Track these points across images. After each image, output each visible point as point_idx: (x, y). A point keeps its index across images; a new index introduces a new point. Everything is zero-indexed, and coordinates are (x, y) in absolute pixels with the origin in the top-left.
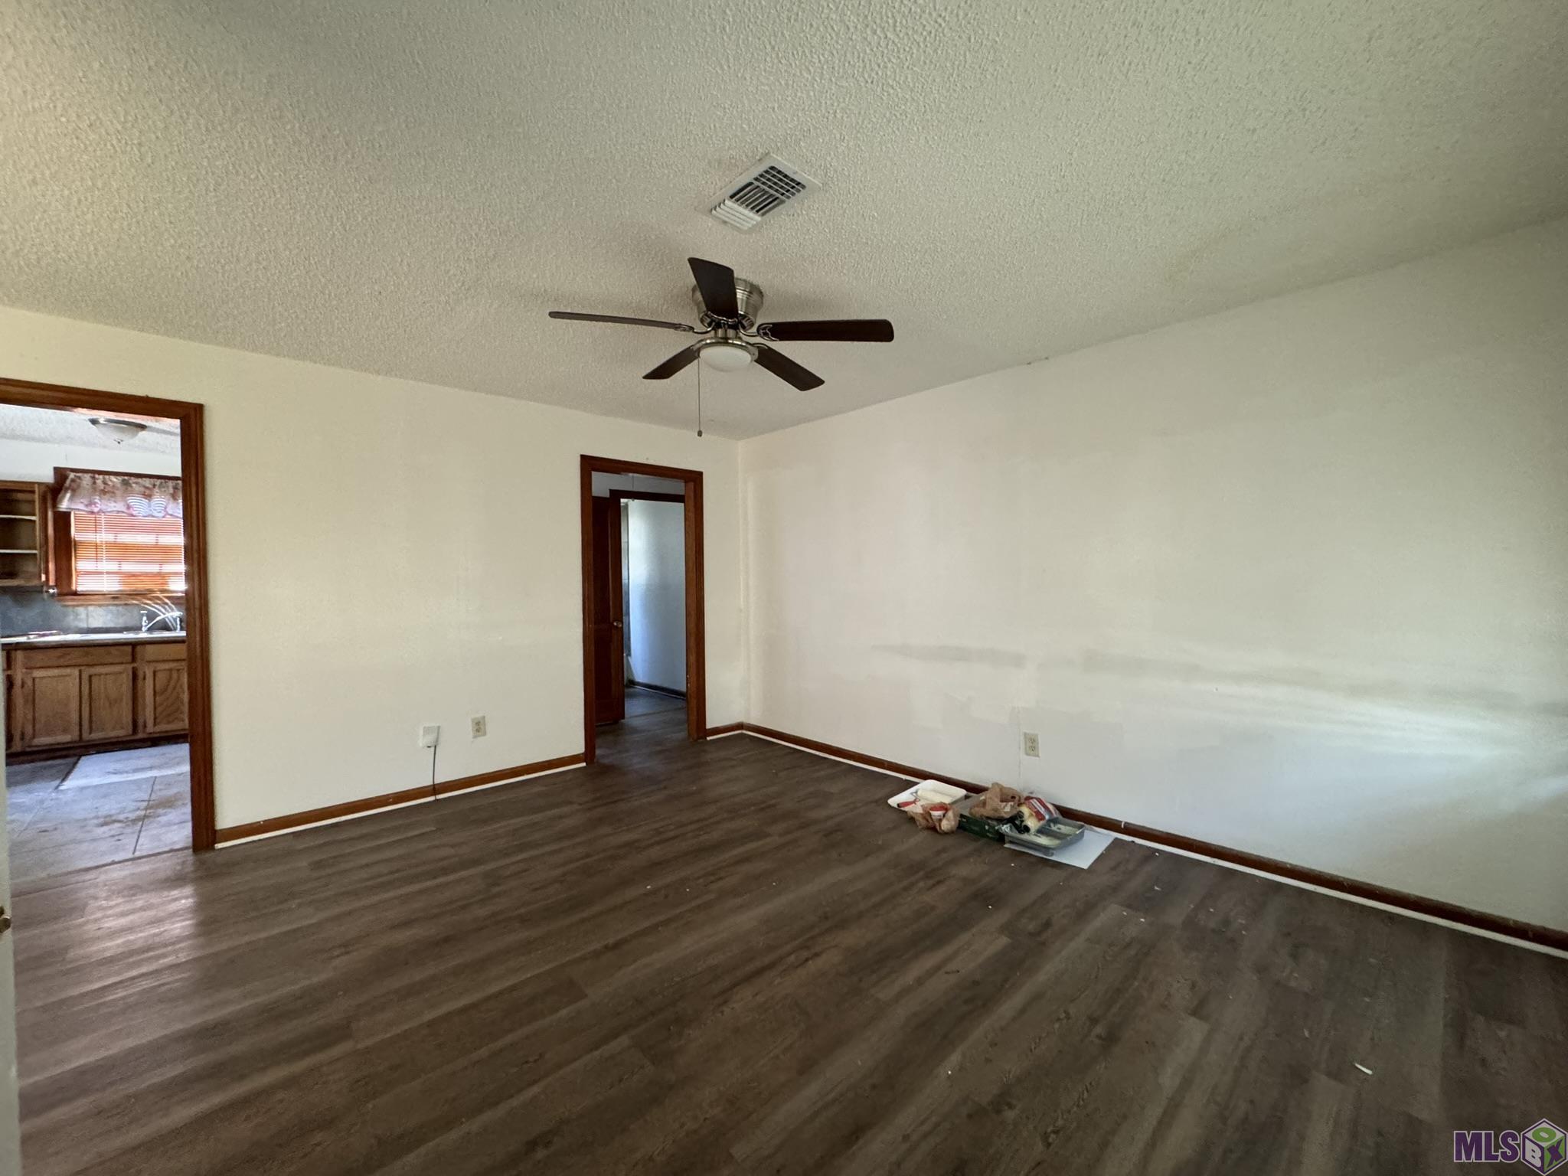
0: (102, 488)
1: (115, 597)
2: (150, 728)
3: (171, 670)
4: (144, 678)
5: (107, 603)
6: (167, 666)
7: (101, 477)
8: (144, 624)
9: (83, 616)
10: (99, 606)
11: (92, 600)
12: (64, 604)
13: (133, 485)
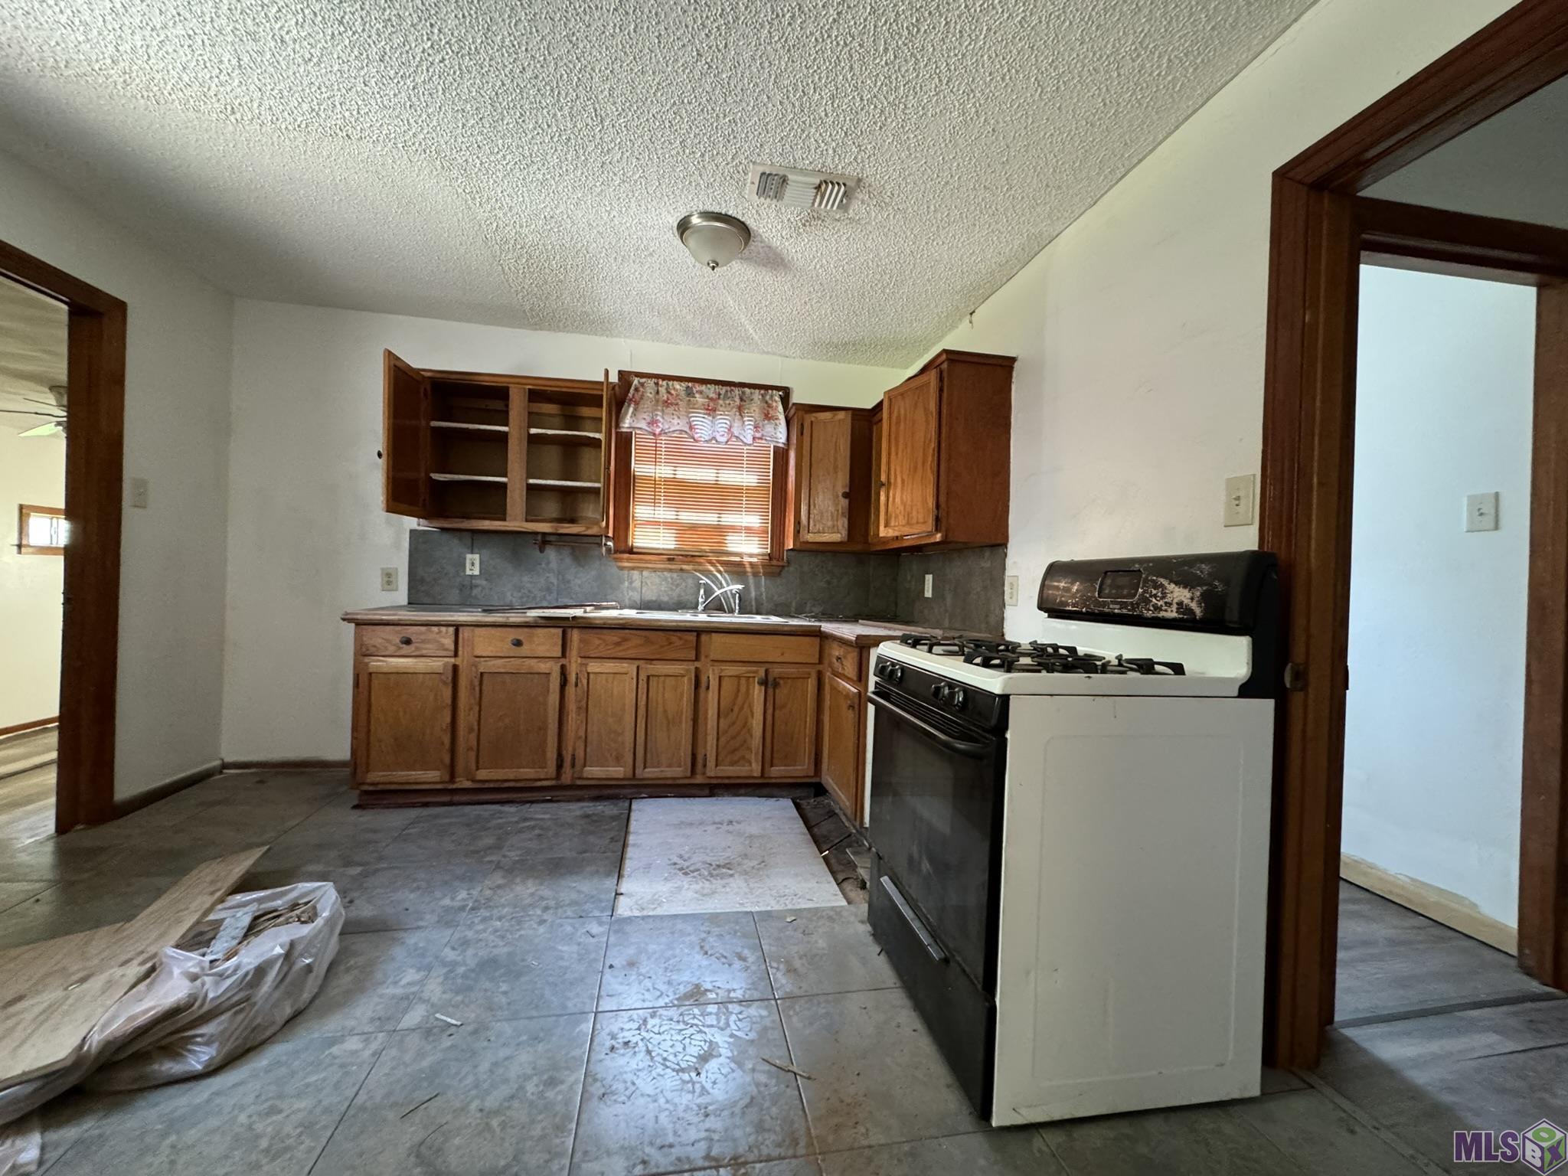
0: (665, 398)
1: (671, 558)
2: (711, 771)
3: (738, 677)
4: (708, 688)
5: (662, 566)
6: (731, 670)
7: (665, 383)
8: (701, 600)
9: (637, 584)
10: (655, 570)
11: (647, 562)
12: (620, 564)
13: (697, 395)
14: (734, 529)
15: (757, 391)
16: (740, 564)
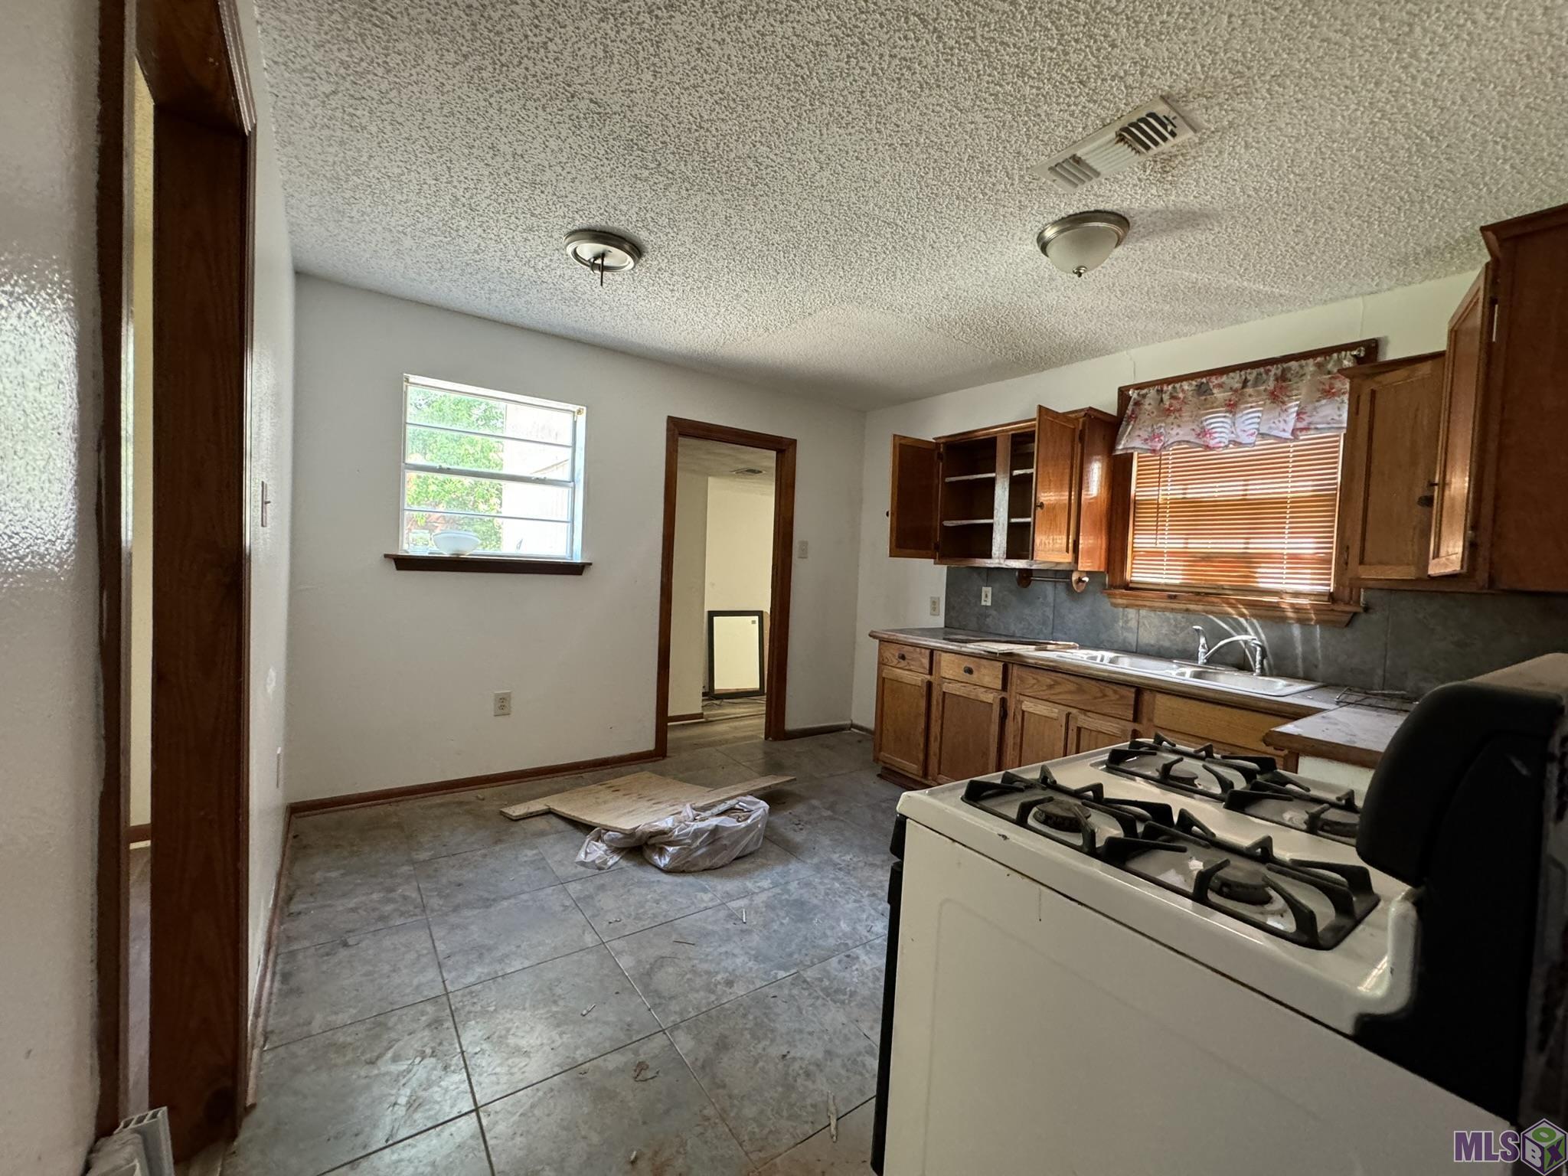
0: (1168, 405)
1: (1171, 594)
5: (1163, 605)
7: (1169, 387)
8: (1201, 650)
9: (1133, 624)
10: (1153, 609)
11: (1144, 599)
12: (1114, 600)
13: (1215, 391)
14: (1268, 557)
15: (1311, 361)
16: (1275, 607)
